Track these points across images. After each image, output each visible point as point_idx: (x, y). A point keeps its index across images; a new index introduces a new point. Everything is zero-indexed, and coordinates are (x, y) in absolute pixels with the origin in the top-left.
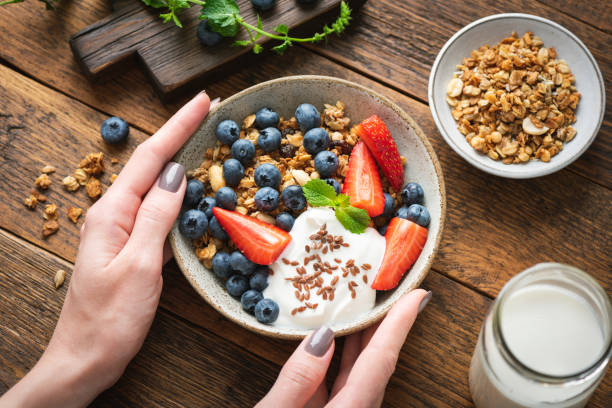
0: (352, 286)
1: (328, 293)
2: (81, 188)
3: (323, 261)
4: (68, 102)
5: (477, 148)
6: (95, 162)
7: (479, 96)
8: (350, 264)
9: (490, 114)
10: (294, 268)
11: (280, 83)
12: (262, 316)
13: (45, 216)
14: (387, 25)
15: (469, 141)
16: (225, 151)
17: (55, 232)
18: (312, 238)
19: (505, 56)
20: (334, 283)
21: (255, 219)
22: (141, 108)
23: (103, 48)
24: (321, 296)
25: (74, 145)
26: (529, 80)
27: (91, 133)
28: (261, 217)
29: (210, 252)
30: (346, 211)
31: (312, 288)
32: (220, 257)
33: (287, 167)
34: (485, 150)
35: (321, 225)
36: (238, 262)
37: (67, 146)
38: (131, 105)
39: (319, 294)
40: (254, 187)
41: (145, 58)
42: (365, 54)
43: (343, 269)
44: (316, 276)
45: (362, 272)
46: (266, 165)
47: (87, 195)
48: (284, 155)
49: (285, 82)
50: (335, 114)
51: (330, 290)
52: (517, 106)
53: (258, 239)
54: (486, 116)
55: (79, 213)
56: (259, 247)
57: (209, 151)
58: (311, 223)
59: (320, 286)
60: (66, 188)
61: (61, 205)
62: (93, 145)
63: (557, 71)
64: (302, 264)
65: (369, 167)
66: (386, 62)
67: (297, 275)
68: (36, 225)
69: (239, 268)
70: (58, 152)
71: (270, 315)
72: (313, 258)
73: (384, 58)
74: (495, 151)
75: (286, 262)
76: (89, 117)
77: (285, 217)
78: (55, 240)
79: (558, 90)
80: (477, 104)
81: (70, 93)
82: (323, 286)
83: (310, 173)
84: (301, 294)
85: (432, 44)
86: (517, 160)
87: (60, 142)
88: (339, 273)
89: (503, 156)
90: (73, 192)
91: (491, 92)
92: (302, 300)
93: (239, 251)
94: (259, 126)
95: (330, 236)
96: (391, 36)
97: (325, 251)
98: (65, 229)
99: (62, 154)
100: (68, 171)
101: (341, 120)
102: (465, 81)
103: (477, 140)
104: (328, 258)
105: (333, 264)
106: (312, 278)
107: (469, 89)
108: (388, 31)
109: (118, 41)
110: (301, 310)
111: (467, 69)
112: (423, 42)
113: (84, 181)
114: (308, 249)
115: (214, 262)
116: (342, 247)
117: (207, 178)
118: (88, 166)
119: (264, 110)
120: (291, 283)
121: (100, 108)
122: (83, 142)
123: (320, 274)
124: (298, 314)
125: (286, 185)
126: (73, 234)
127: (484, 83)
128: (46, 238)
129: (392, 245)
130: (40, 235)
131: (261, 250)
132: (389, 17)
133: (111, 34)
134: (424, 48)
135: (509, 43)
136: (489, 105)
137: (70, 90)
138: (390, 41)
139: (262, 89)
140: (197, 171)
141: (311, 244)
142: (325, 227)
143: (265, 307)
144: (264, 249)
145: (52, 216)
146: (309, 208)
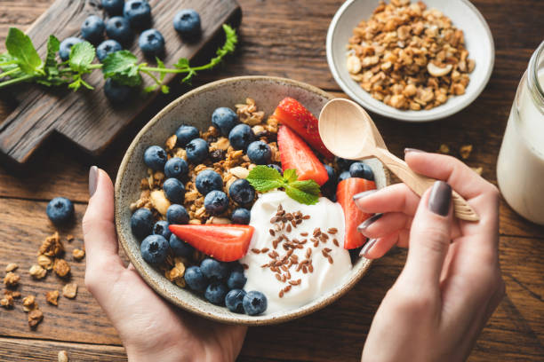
0: (326, 253)
1: (306, 266)
2: (49, 272)
3: (291, 239)
4: (5, 203)
5: (399, 106)
6: (55, 243)
7: (380, 63)
8: (317, 233)
9: (396, 73)
10: (266, 255)
11: (189, 97)
12: (253, 308)
13: (26, 309)
14: (266, 37)
15: (388, 104)
16: (159, 176)
17: (40, 320)
18: (272, 222)
19: (384, 21)
20: (309, 256)
21: (212, 223)
22: (75, 184)
23: (22, 138)
24: (301, 271)
25: (27, 238)
26: (416, 32)
27: (37, 222)
28: (216, 221)
29: (179, 269)
30: (295, 186)
31: (289, 267)
32: (191, 271)
33: (223, 170)
34: (406, 105)
35: (277, 207)
36: (211, 268)
37: (20, 241)
38: (65, 184)
39: (298, 270)
40: (199, 197)
41: (65, 133)
42: (258, 68)
43: (312, 240)
44: (289, 255)
45: (331, 238)
46: (203, 173)
47: (58, 276)
48: (217, 160)
49: (193, 95)
50: (249, 109)
51: (307, 263)
52: (417, 56)
53: (222, 238)
54: (394, 76)
55: (57, 295)
56: (226, 245)
57: (143, 182)
58: (267, 207)
59: (296, 263)
60: (35, 278)
61: (36, 295)
62: (43, 232)
63: (435, 18)
64: (271, 249)
65: (299, 144)
66: (279, 69)
67: (271, 260)
68: (19, 320)
69: (214, 273)
70: (13, 249)
71: (260, 304)
72: (281, 239)
73: (276, 66)
74: (416, 102)
75: (256, 252)
76: (30, 209)
77: (239, 212)
78: (44, 327)
79: (443, 32)
80: (381, 70)
81: (4, 195)
82: (300, 261)
83: (247, 167)
84: (281, 275)
85: (313, 39)
86: (437, 103)
87: (12, 240)
88: (310, 245)
89: (424, 104)
90: (43, 279)
91: (388, 55)
92: (284, 281)
93: (208, 257)
94: (183, 142)
95: (289, 214)
96: (274, 46)
97: (289, 230)
98: (49, 314)
99: (18, 250)
100: (29, 262)
101: (256, 114)
102: (360, 56)
103: (395, 99)
104: (295, 235)
105: (301, 239)
106: (285, 259)
107: (368, 61)
108: (269, 42)
109: (34, 127)
110: (287, 290)
111: (356, 46)
112: (303, 41)
113: (49, 265)
114: (272, 233)
115: (187, 278)
116: (303, 221)
117: (151, 205)
118: (48, 249)
119: (182, 128)
120: (269, 269)
121: (36, 197)
122: (34, 232)
123: (292, 252)
124: (286, 295)
125: (229, 184)
126: (58, 316)
127: (378, 49)
128: (34, 328)
129: (348, 205)
130: (28, 328)
131: (229, 248)
132: (265, 31)
133: (25, 123)
134: (308, 45)
135: (383, 10)
136: (392, 66)
137: (3, 192)
138: (275, 50)
139: (173, 108)
140: (140, 202)
141: (274, 227)
142: (281, 207)
143: (253, 298)
144: (233, 244)
145: (32, 306)
146: (259, 195)
